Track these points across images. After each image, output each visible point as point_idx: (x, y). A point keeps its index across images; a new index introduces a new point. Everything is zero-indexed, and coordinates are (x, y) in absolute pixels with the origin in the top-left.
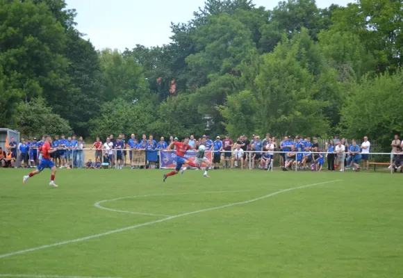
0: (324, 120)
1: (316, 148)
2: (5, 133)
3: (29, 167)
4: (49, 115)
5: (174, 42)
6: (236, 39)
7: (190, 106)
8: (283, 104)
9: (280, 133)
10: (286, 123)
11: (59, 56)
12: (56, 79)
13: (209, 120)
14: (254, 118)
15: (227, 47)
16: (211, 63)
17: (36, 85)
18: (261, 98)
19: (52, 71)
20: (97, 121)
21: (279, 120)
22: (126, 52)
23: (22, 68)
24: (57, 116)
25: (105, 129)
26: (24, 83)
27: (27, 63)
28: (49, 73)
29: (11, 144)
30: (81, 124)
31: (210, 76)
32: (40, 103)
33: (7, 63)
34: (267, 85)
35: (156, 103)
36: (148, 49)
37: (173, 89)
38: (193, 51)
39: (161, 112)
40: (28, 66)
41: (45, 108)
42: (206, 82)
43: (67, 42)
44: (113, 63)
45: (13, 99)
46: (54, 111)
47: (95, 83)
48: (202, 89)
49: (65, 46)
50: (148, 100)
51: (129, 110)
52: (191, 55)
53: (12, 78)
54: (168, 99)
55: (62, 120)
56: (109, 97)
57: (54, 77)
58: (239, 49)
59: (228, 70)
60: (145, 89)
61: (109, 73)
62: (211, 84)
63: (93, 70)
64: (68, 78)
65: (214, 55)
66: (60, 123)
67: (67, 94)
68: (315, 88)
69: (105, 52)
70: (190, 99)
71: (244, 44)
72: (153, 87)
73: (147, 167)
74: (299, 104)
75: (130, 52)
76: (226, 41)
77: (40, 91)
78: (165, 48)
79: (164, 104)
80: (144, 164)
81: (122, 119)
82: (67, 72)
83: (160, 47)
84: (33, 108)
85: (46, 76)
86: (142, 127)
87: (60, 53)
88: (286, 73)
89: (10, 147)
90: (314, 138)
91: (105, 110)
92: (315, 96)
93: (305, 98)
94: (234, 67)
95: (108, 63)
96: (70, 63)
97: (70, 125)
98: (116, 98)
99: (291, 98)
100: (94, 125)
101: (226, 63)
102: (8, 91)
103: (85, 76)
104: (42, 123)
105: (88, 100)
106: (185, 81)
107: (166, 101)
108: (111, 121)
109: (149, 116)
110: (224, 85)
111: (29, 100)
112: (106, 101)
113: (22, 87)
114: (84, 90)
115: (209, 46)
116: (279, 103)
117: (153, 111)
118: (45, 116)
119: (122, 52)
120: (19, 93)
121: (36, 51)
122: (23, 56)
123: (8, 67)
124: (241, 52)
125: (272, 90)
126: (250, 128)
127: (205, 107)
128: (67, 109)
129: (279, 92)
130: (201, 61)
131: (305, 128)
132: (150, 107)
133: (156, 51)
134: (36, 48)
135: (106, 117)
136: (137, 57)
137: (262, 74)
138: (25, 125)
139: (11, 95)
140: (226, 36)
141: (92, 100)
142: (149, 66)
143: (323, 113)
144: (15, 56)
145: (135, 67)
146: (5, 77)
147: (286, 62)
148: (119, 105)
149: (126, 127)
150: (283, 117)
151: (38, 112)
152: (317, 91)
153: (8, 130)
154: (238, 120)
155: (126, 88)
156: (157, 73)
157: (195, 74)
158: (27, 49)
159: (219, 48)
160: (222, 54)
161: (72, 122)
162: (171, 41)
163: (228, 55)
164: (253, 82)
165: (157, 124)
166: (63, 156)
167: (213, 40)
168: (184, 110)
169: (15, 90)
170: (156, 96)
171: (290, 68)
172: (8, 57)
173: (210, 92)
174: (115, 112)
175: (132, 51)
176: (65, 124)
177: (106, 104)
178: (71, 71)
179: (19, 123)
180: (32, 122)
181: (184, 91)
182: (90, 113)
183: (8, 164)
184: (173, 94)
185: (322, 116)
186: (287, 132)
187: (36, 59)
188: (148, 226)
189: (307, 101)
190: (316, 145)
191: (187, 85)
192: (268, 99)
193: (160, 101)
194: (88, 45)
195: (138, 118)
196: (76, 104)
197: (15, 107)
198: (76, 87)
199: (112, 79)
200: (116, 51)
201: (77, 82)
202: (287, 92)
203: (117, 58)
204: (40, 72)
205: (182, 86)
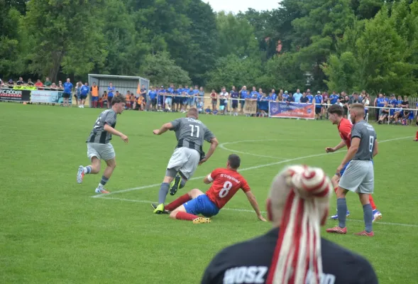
0: (414, 81)
1: (407, 106)
2: (137, 80)
3: (156, 110)
4: (172, 67)
5: (282, 7)
6: (337, 6)
7: (294, 64)
8: (379, 65)
9: (375, 91)
10: (381, 82)
11: (183, 16)
12: (178, 35)
13: (309, 77)
14: (353, 77)
15: (329, 12)
16: (314, 26)
17: (162, 40)
18: (360, 58)
19: (176, 29)
20: (212, 73)
21: (376, 79)
22: (239, 15)
23: (151, 25)
24: (179, 68)
25: (219, 81)
26: (152, 38)
27: (155, 21)
28: (173, 30)
29: (142, 90)
30: (199, 75)
31: (312, 38)
32: (164, 56)
33: (138, 22)
34: (367, 47)
35: (264, 60)
36: (258, 13)
37: (279, 48)
38: (299, 15)
39: (267, 68)
40: (156, 24)
41: (169, 60)
42: (309, 43)
43: (189, 4)
44: (228, 23)
45: (143, 52)
46: (176, 63)
47: (212, 40)
48: (305, 49)
49: (188, 8)
50: (257, 57)
51: (241, 65)
52: (297, 19)
53: (142, 34)
54: (275, 56)
55: (182, 71)
56: (223, 53)
57: (177, 34)
58: (339, 14)
59: (328, 33)
60: (254, 46)
61: (225, 32)
62: (313, 45)
63: (210, 29)
64: (188, 35)
65: (317, 20)
66: (180, 74)
67: (188, 48)
68: (408, 53)
69: (222, 14)
70: (294, 57)
71: (344, 11)
72: (262, 45)
73: (258, 115)
74: (393, 66)
75: (243, 15)
76: (327, 8)
77: (165, 45)
78: (274, 12)
79: (270, 61)
80: (255, 112)
81: (234, 73)
82: (188, 30)
83: (270, 11)
84: (159, 60)
85: (171, 32)
86: (250, 80)
87: (183, 13)
88: (384, 38)
89: (141, 93)
90: (405, 97)
91: (219, 64)
92: (408, 60)
93: (398, 61)
94: (334, 30)
95: (223, 23)
96: (191, 22)
97: (189, 76)
98: (230, 54)
99: (387, 60)
100: (210, 77)
101: (327, 27)
102: (138, 45)
103: (204, 34)
104: (166, 74)
105: (206, 55)
106: (290, 41)
107: (273, 59)
108: (224, 74)
109: (257, 71)
110: (325, 47)
111: (155, 53)
112: (221, 56)
113: (150, 42)
114: (202, 46)
115: (313, 11)
116: (376, 64)
117: (262, 67)
118: (168, 68)
119: (236, 14)
120: (148, 47)
121: (163, 11)
122: (152, 15)
123: (139, 24)
124: (340, 18)
125: (370, 52)
126: (349, 85)
127: (307, 64)
128: (187, 61)
129: (376, 54)
130: (305, 25)
131: (397, 87)
132: (258, 63)
133: (265, 15)
134: (163, 8)
135: (220, 70)
136: (249, 19)
137: (362, 37)
138: (151, 74)
139: (140, 48)
140: (328, 4)
141: (209, 54)
142: (258, 27)
143: (414, 75)
144: (145, 15)
145: (247, 28)
146: (136, 32)
147: (383, 28)
148: (232, 61)
149: (237, 79)
150: (379, 77)
151: (162, 64)
152: (410, 55)
153: (140, 78)
154: (339, 77)
155: (239, 45)
156: (266, 33)
157: (299, 36)
158: (156, 9)
159: (321, 14)
160: (323, 19)
161: (191, 72)
162: (280, 6)
163: (329, 20)
164: (354, 44)
165: (265, 78)
166: (186, 103)
167: (317, 6)
168: (289, 67)
169: (144, 44)
170: (264, 53)
171: (387, 33)
172: (139, 15)
173: (311, 52)
174: (228, 66)
175: (245, 13)
176: (185, 75)
177: (221, 59)
178: (192, 29)
179: (146, 73)
180: (157, 72)
181: (289, 50)
182: (207, 66)
183: (138, 107)
184: (279, 53)
185: (413, 77)
186: (381, 90)
187: (163, 17)
188: (269, 167)
189: (401, 63)
190: (407, 103)
191: (292, 45)
192: (366, 60)
193: (268, 58)
194: (208, 7)
195: (248, 72)
196: (195, 58)
197: (144, 59)
198: (196, 43)
199: (227, 37)
200: (231, 14)
201: (197, 39)
202: (384, 55)
203: (231, 19)
204: (165, 29)
205: (287, 46)
